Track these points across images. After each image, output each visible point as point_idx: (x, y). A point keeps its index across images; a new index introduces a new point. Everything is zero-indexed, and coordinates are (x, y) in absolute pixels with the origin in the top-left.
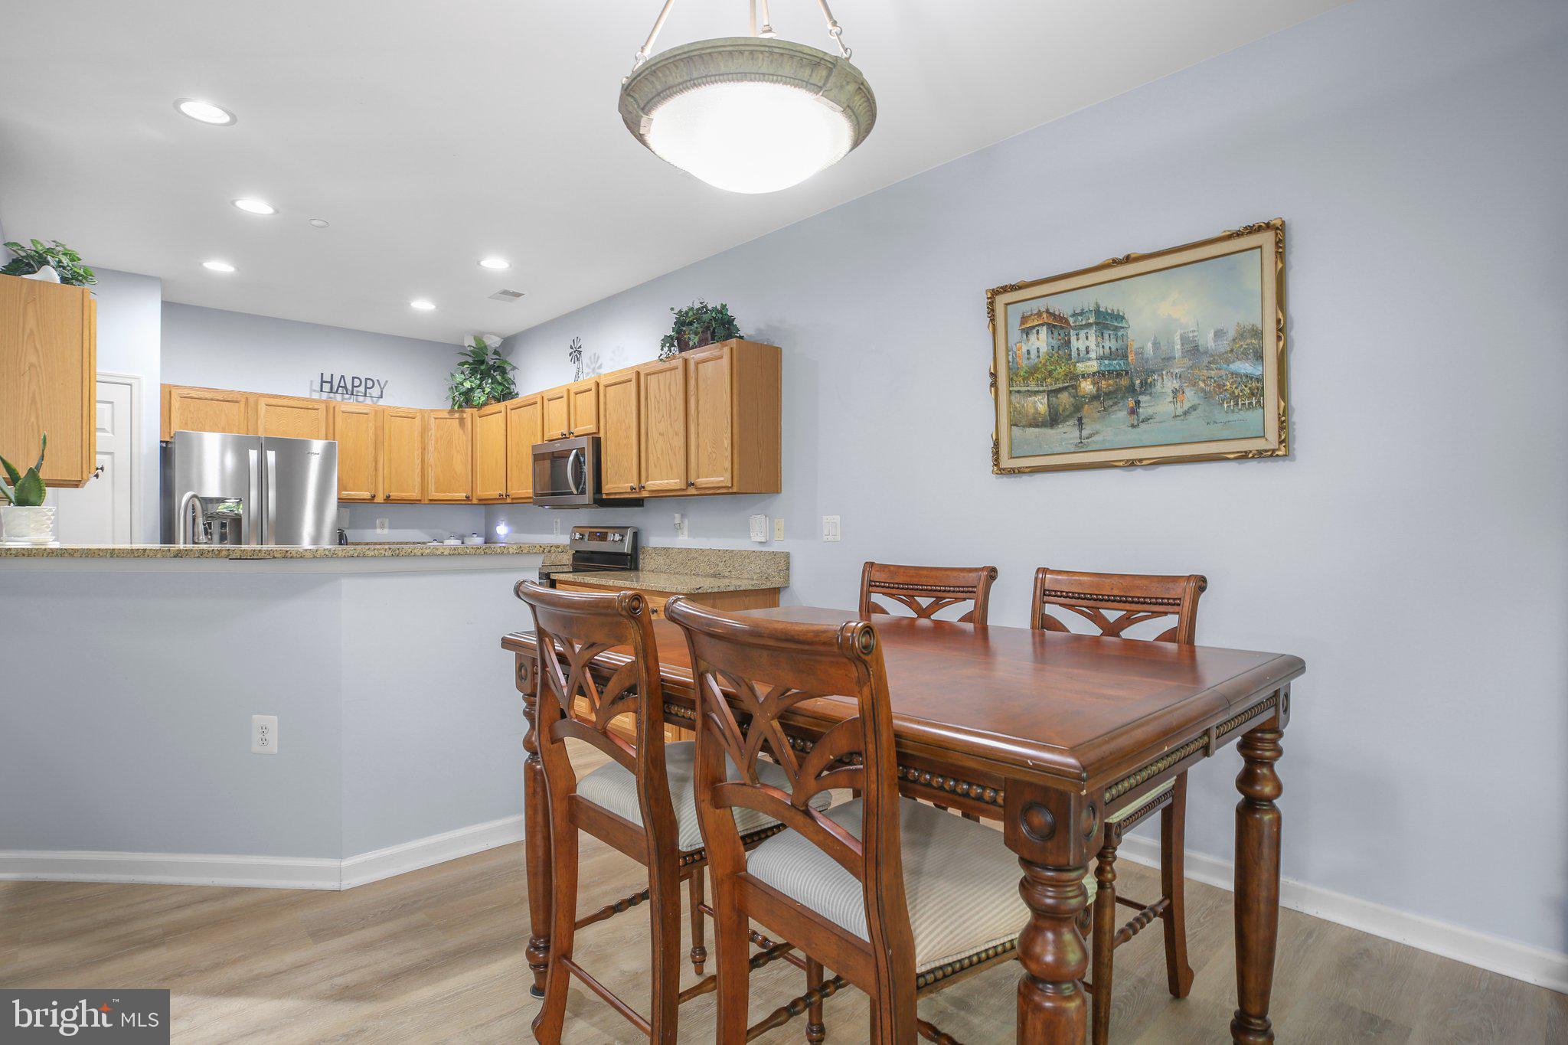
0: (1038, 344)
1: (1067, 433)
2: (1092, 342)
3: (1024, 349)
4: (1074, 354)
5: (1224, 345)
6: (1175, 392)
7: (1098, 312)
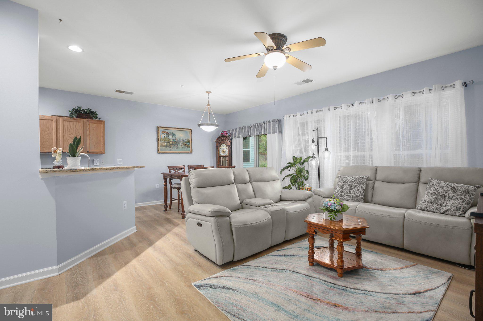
0: (165, 136)
1: (168, 148)
2: (172, 137)
3: (162, 136)
4: (169, 138)
5: (186, 141)
6: (182, 145)
7: (172, 133)
